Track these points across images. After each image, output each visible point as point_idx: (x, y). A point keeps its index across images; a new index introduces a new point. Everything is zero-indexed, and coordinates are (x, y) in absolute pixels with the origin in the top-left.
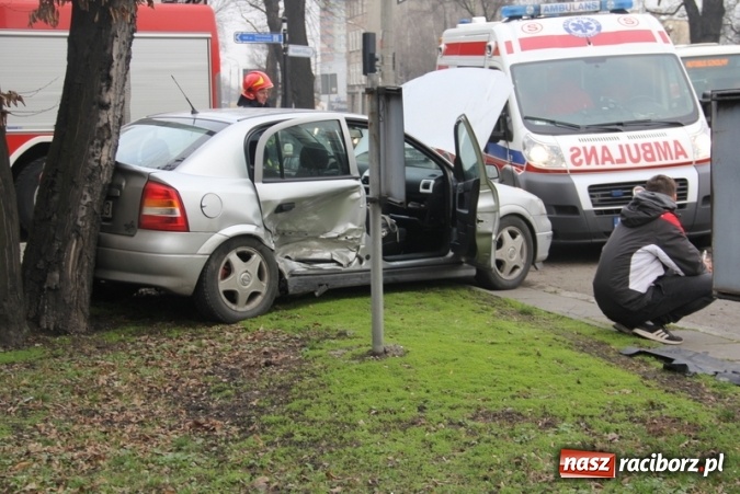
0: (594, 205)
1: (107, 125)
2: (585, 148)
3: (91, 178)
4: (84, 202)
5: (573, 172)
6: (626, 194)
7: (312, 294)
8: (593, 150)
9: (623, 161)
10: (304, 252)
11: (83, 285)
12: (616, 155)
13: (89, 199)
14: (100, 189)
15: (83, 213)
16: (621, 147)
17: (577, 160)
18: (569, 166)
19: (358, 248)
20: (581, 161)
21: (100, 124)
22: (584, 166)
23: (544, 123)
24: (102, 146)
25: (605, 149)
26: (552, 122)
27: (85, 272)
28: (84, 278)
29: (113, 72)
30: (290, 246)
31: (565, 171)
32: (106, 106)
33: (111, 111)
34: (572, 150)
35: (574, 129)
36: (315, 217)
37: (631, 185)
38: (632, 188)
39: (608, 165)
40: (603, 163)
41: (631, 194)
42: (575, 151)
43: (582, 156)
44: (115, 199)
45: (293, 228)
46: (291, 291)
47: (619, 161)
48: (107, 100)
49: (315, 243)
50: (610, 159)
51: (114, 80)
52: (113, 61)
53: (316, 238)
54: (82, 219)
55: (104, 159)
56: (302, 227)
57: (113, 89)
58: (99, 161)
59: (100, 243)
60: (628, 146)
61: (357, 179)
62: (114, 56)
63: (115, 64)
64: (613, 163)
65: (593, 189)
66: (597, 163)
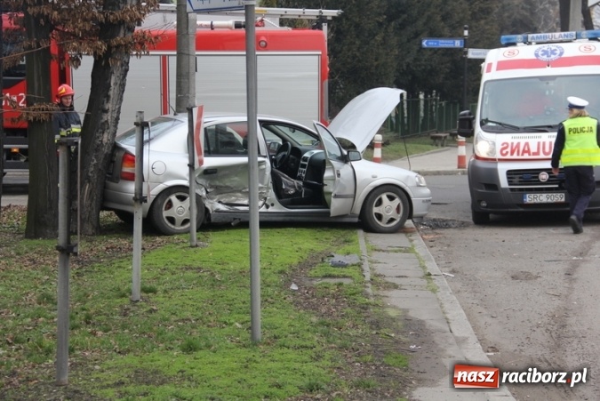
0: (509, 185)
1: (107, 121)
2: (512, 144)
3: (97, 150)
4: (93, 163)
5: (500, 160)
6: (534, 177)
7: (230, 223)
8: (518, 144)
9: (538, 153)
10: (232, 199)
11: (92, 209)
12: (533, 149)
13: (95, 161)
14: (103, 156)
15: (92, 169)
16: (539, 143)
17: (504, 152)
18: (498, 156)
19: (265, 199)
20: (507, 153)
21: (103, 121)
22: (509, 157)
23: (494, 125)
24: (103, 133)
25: (527, 144)
26: (500, 124)
27: (94, 202)
28: (93, 205)
29: (111, 93)
30: (224, 195)
31: (494, 160)
32: (106, 111)
33: (109, 113)
34: (503, 144)
35: (515, 129)
36: (236, 178)
37: (539, 171)
38: (538, 174)
39: (526, 156)
40: (522, 155)
41: (537, 177)
42: (505, 145)
43: (509, 150)
44: (113, 162)
45: (221, 184)
46: (213, 220)
47: (534, 154)
48: (107, 108)
49: (239, 194)
50: (528, 152)
51: (112, 96)
52: (110, 86)
53: (240, 191)
54: (92, 172)
55: (105, 140)
56: (228, 184)
57: (111, 101)
58: (102, 141)
59: (105, 187)
60: (544, 143)
61: (265, 157)
62: (112, 84)
63: (112, 88)
64: (530, 155)
65: (510, 173)
66: (518, 155)
